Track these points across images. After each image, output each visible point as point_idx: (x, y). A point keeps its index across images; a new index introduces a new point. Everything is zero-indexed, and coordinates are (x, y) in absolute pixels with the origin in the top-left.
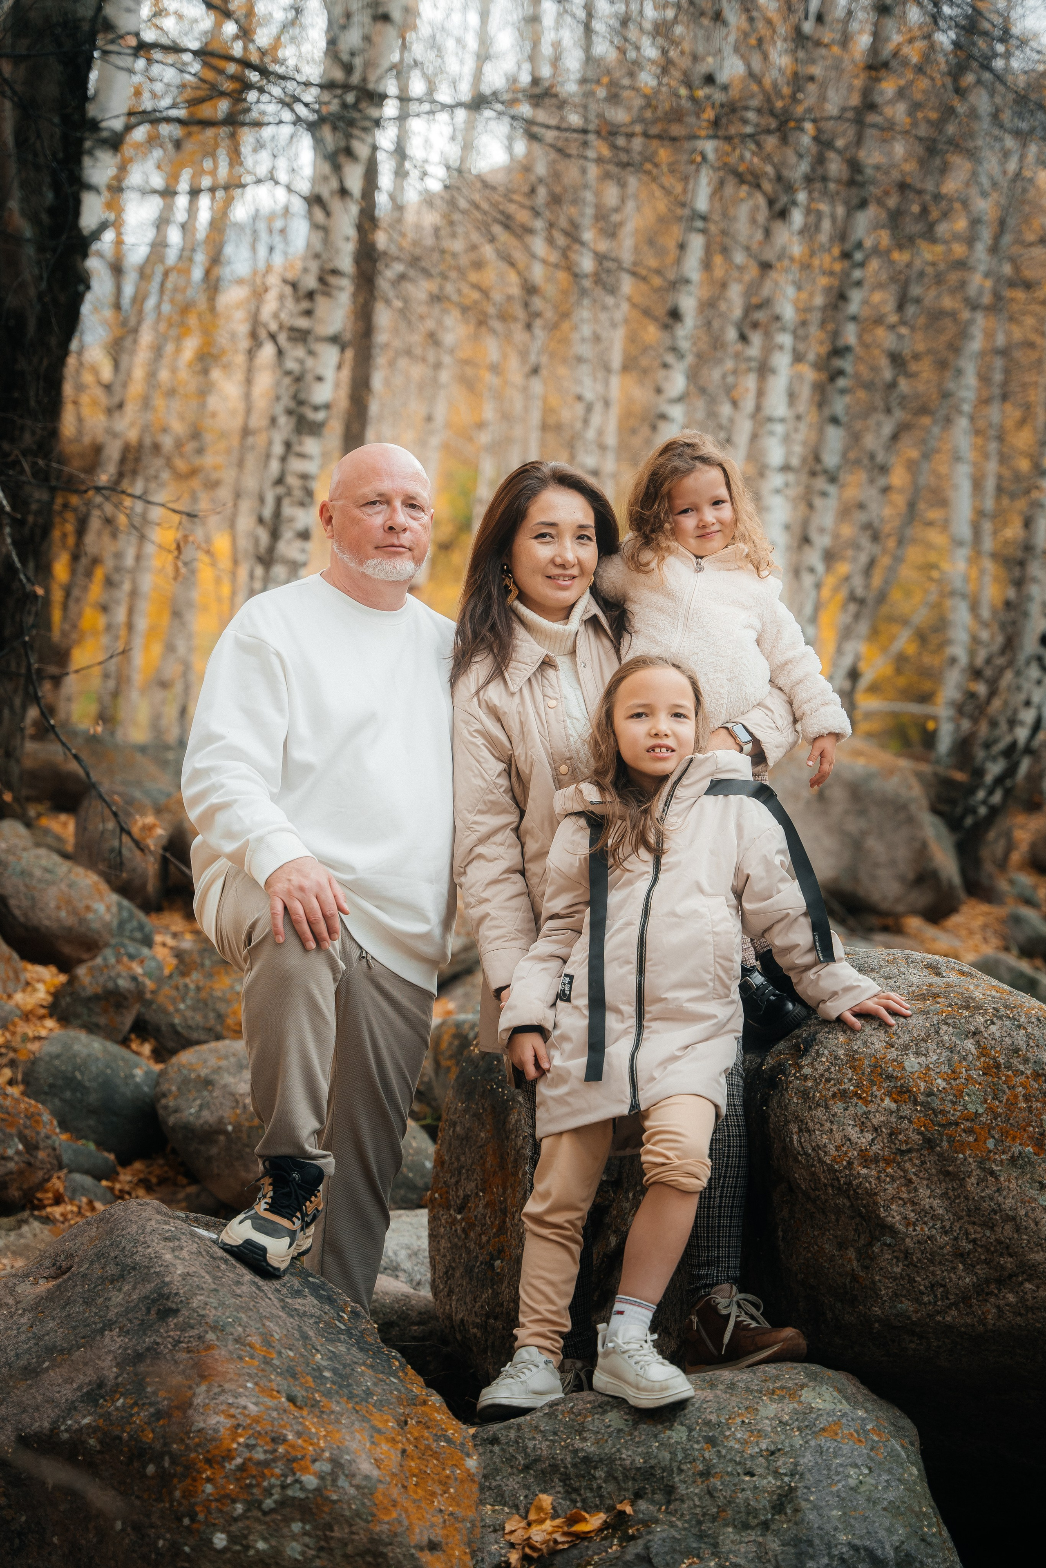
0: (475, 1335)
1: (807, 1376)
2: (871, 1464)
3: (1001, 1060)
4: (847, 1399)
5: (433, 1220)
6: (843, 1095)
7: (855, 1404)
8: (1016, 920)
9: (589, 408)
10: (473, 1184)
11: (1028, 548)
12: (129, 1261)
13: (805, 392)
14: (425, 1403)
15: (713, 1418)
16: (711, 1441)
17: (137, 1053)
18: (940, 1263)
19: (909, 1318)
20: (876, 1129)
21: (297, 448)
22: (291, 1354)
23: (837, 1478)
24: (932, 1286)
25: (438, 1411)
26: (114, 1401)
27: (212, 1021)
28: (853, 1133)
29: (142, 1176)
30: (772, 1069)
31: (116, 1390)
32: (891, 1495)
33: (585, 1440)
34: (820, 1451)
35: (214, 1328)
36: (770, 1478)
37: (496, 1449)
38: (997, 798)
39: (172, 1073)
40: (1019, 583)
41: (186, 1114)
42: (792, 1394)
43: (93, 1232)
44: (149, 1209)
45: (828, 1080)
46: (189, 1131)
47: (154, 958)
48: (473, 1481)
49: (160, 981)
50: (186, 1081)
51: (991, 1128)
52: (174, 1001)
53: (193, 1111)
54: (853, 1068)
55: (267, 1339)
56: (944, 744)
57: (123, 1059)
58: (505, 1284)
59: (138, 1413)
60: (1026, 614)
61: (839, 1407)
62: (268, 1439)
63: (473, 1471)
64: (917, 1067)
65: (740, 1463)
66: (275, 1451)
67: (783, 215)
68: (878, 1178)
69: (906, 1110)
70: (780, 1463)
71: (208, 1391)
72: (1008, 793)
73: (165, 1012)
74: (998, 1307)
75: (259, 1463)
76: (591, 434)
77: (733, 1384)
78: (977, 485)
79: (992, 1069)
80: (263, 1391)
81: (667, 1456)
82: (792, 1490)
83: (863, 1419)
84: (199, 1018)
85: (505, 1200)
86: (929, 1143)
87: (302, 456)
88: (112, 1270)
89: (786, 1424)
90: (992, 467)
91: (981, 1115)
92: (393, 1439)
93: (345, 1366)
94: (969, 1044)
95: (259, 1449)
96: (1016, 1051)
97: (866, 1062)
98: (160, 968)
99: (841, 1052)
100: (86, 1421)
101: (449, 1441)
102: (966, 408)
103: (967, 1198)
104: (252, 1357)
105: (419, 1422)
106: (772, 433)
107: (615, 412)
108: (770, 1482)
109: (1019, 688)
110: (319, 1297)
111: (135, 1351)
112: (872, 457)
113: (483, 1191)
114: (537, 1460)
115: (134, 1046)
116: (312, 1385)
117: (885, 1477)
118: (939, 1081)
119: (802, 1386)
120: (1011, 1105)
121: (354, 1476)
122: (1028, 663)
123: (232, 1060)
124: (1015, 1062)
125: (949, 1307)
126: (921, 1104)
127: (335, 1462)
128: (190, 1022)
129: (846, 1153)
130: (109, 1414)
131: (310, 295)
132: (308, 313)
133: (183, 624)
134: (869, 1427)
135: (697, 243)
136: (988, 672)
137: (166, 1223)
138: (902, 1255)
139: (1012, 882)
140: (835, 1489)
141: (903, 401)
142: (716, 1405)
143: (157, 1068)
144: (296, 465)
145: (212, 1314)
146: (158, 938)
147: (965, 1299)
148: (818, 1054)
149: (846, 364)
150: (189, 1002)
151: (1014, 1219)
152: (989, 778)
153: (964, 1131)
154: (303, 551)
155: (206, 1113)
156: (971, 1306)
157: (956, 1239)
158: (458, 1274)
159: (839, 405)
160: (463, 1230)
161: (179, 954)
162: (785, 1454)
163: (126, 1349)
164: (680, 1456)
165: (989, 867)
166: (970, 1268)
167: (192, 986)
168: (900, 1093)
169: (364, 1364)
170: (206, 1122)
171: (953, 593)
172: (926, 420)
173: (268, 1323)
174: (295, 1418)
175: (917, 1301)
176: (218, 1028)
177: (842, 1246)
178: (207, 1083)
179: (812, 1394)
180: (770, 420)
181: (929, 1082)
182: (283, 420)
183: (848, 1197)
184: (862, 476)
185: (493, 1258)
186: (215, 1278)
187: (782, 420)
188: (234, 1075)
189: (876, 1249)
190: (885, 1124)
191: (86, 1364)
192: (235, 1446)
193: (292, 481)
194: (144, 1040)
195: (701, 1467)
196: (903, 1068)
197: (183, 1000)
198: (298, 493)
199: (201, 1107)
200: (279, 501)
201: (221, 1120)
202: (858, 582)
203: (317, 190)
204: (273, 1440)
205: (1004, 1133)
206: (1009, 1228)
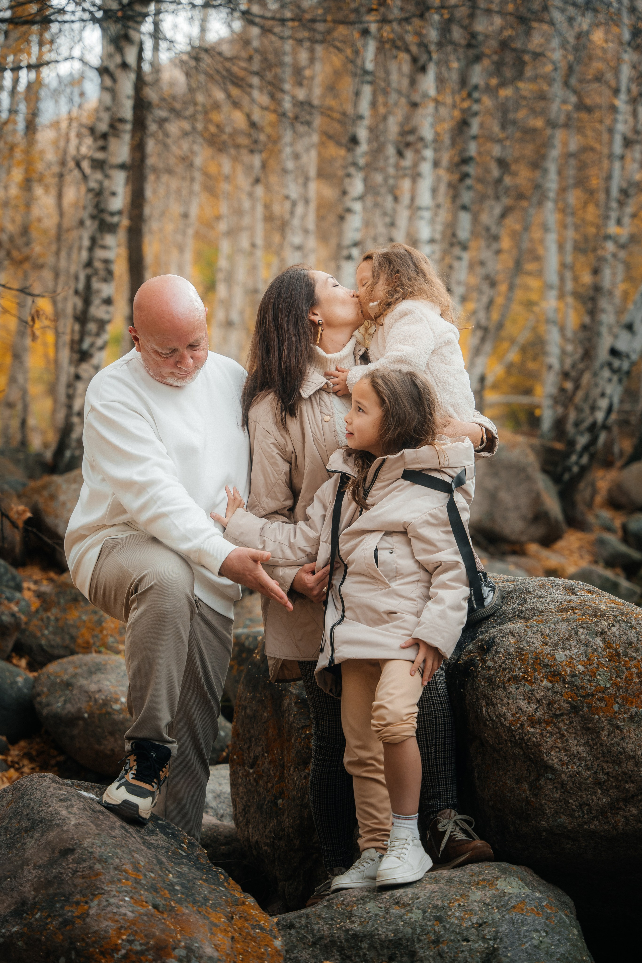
0: (266, 852)
1: (500, 870)
2: (547, 929)
3: (621, 650)
4: (527, 885)
5: (233, 774)
6: (515, 679)
7: (533, 888)
8: (601, 542)
9: (294, 204)
10: (260, 749)
11: (597, 289)
12: (37, 817)
13: (443, 188)
14: (244, 903)
15: (439, 903)
16: (439, 919)
17: (17, 666)
18: (585, 789)
19: (566, 827)
20: (538, 701)
21: (100, 242)
22: (153, 875)
23: (525, 940)
24: (581, 805)
25: (252, 908)
26: (33, 915)
27: (67, 642)
28: (523, 704)
29: (25, 750)
30: (466, 663)
31: (34, 906)
32: (562, 950)
33: (353, 922)
34: (512, 922)
35: (100, 861)
36: (480, 942)
37: (293, 932)
38: (585, 460)
39: (43, 679)
40: (593, 312)
41: (55, 706)
42: (491, 883)
43: (9, 797)
44: (47, 779)
45: (505, 669)
46: (58, 719)
47: (24, 599)
48: (280, 955)
49: (30, 615)
50: (53, 684)
51: (616, 697)
52: (41, 630)
53: (59, 704)
54: (521, 660)
55: (136, 867)
56: (547, 424)
57: (9, 671)
58: (286, 815)
59: (51, 922)
60: (599, 334)
61: (523, 891)
62: (142, 935)
63: (279, 948)
64: (564, 658)
65: (459, 933)
66: (148, 943)
67: (423, 69)
68: (542, 734)
69: (558, 687)
70: (486, 932)
71: (99, 905)
72: (592, 457)
73: (35, 636)
74: (625, 817)
75: (137, 953)
76: (296, 222)
77: (451, 879)
78: (561, 247)
79: (615, 656)
80: (136, 902)
81: (410, 931)
82: (495, 950)
83: (540, 899)
84: (58, 640)
85: (283, 758)
86: (575, 709)
87: (104, 247)
88: (25, 823)
89: (488, 905)
90: (571, 234)
91: (609, 688)
92: (225, 930)
93: (189, 881)
94: (598, 641)
95: (137, 943)
96: (630, 643)
97: (530, 656)
98: (28, 605)
99: (512, 650)
100: (15, 929)
101: (262, 928)
102: (552, 195)
103: (601, 745)
104: (127, 879)
105: (240, 917)
106: (421, 218)
107: (313, 206)
108: (480, 945)
109: (596, 385)
110: (167, 834)
111: (46, 879)
112: (488, 229)
113: (266, 752)
114: (321, 938)
115: (15, 661)
116: (168, 896)
117: (557, 937)
118: (580, 667)
119: (497, 878)
120: (629, 680)
121: (201, 957)
122: (602, 367)
123: (85, 668)
124: (630, 651)
125: (593, 819)
126: (568, 683)
127: (188, 949)
128: (53, 643)
129: (519, 718)
130: (31, 924)
131: (104, 136)
132: (103, 149)
133: (21, 363)
134: (544, 904)
135: (367, 90)
136: (573, 374)
137: (61, 789)
138: (559, 786)
139: (597, 517)
140: (524, 947)
141: (507, 190)
142: (440, 894)
143: (31, 675)
144: (100, 254)
145: (98, 851)
146: (25, 585)
147: (603, 813)
148: (497, 652)
149: (471, 169)
150: (51, 629)
151: (634, 757)
152: (579, 447)
153: (598, 699)
154: (108, 312)
155: (68, 706)
156: (607, 818)
157: (595, 773)
158: (252, 810)
159: (466, 197)
160: (255, 780)
161: (40, 595)
162: (489, 925)
163: (39, 878)
164: (418, 931)
165: (581, 507)
166: (605, 792)
167: (52, 618)
168: (554, 676)
169: (201, 879)
170: (69, 712)
171: (548, 321)
172: (525, 204)
173: (135, 855)
174: (159, 919)
175: (571, 815)
176: (72, 646)
177: (518, 781)
178: (68, 685)
179: (504, 883)
180: (419, 208)
181: (573, 668)
182: (88, 223)
183: (522, 748)
184: (482, 243)
185: (276, 798)
186: (97, 825)
187: (427, 209)
188: (87, 679)
189: (542, 782)
190: (545, 697)
191: (12, 890)
192: (120, 941)
193: (98, 265)
194: (21, 656)
195: (433, 937)
196: (555, 659)
197: (47, 628)
198: (102, 273)
199: (65, 702)
200: (88, 279)
201: (79, 710)
202: (482, 315)
203: (106, 63)
204: (146, 936)
205: (625, 700)
206: (630, 763)
